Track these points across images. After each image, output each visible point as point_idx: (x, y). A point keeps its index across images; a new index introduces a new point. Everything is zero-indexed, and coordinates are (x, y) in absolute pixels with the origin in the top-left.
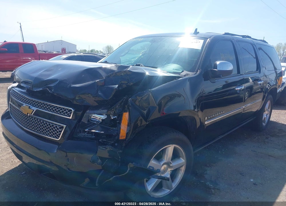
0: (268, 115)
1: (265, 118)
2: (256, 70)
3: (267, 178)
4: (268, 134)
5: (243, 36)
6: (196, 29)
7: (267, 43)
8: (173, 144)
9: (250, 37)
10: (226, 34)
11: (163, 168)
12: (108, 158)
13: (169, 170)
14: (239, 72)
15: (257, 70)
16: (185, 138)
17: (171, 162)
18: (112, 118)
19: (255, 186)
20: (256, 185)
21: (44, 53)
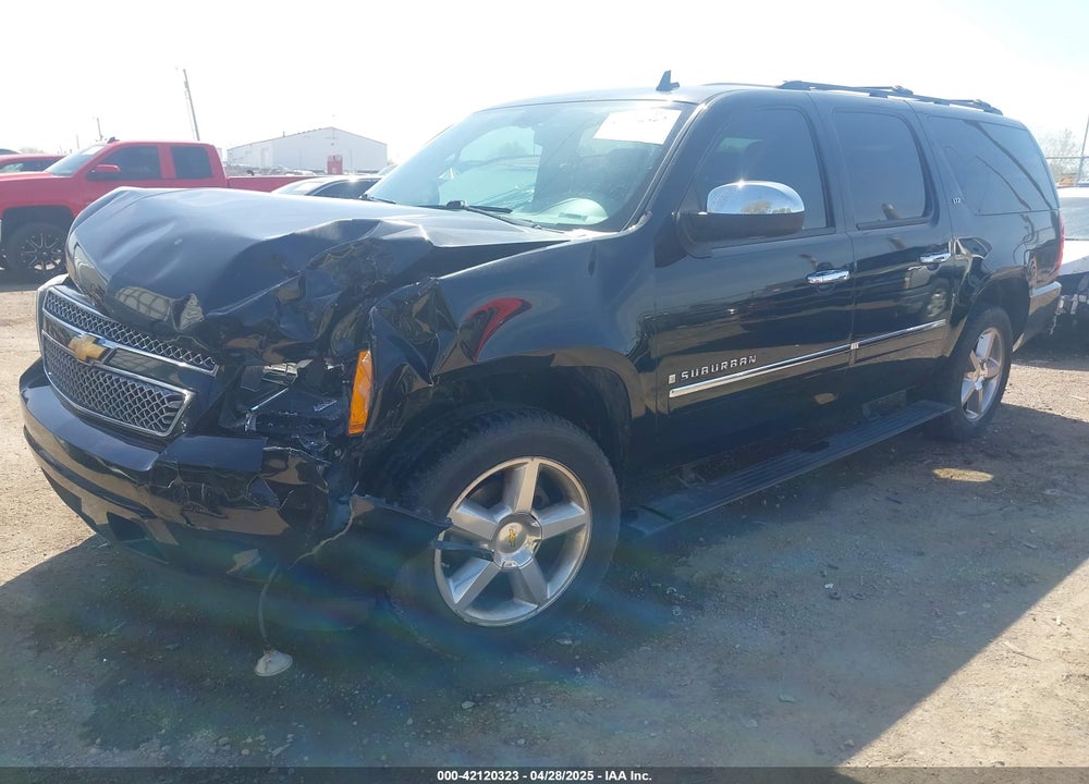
0: (994, 383)
1: (975, 393)
2: (921, 215)
3: (888, 581)
4: (982, 451)
5: (874, 91)
6: (667, 75)
7: (994, 110)
8: (533, 455)
9: (909, 93)
10: (787, 85)
11: (504, 534)
12: (298, 486)
13: (530, 539)
14: (831, 222)
15: (925, 214)
16: (579, 438)
17: (533, 514)
18: (330, 367)
19: (833, 601)
20: (837, 599)
21: (250, 176)
